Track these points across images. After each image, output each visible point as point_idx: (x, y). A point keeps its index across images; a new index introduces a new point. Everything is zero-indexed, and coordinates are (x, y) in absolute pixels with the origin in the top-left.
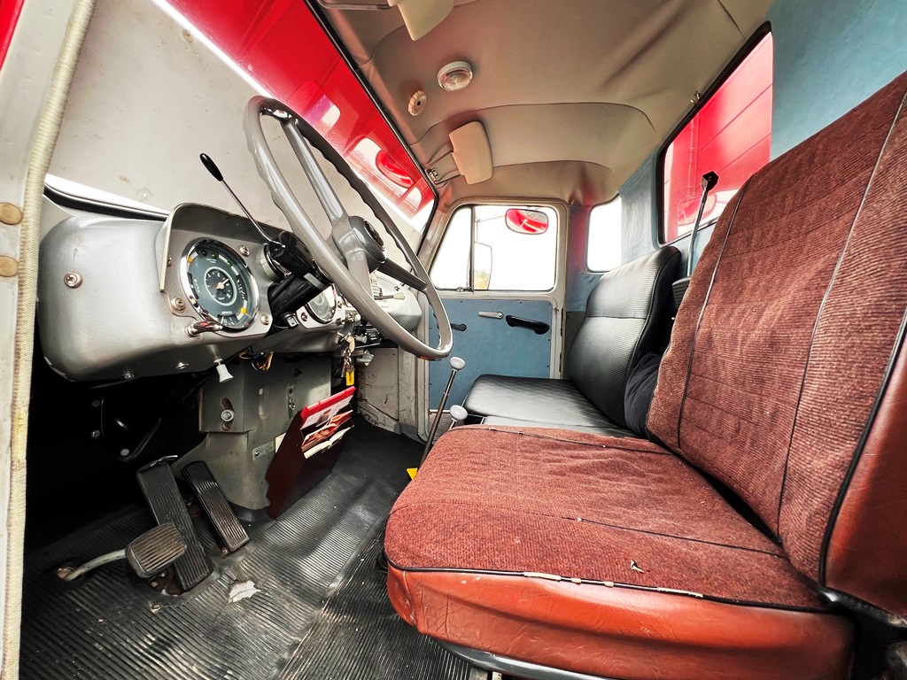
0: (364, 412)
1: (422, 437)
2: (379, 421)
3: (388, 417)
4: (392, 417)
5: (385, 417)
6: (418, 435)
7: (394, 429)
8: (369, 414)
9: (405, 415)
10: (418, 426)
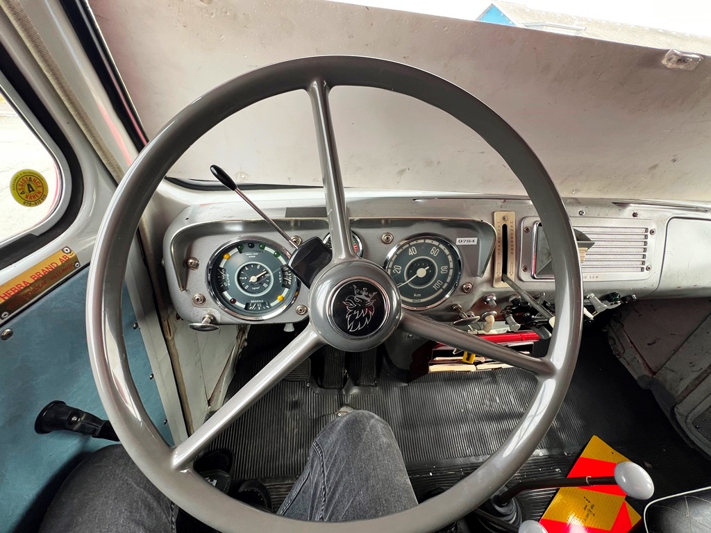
0: (612, 335)
1: (678, 417)
2: (625, 356)
3: (640, 361)
4: (647, 364)
5: (635, 358)
6: (673, 409)
7: (639, 377)
8: (617, 340)
9: (670, 376)
10: (681, 401)
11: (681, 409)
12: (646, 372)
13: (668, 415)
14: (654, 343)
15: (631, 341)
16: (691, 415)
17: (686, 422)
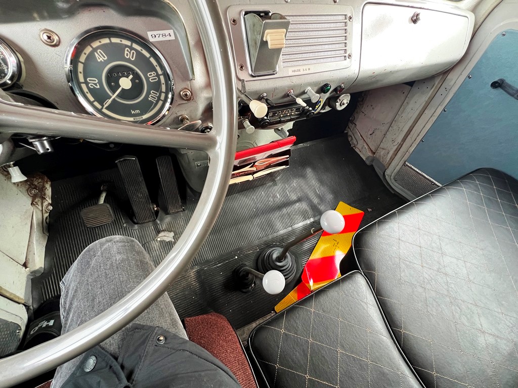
1: (387, 177)
2: (358, 146)
3: (366, 147)
4: (370, 149)
5: (364, 146)
6: (384, 173)
7: (366, 159)
8: (353, 137)
9: (382, 153)
10: (388, 167)
11: (388, 172)
12: (370, 154)
13: (381, 177)
14: (373, 133)
15: (361, 135)
16: (393, 174)
17: (390, 179)
